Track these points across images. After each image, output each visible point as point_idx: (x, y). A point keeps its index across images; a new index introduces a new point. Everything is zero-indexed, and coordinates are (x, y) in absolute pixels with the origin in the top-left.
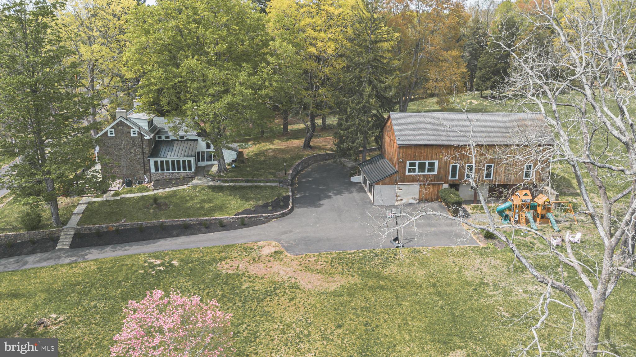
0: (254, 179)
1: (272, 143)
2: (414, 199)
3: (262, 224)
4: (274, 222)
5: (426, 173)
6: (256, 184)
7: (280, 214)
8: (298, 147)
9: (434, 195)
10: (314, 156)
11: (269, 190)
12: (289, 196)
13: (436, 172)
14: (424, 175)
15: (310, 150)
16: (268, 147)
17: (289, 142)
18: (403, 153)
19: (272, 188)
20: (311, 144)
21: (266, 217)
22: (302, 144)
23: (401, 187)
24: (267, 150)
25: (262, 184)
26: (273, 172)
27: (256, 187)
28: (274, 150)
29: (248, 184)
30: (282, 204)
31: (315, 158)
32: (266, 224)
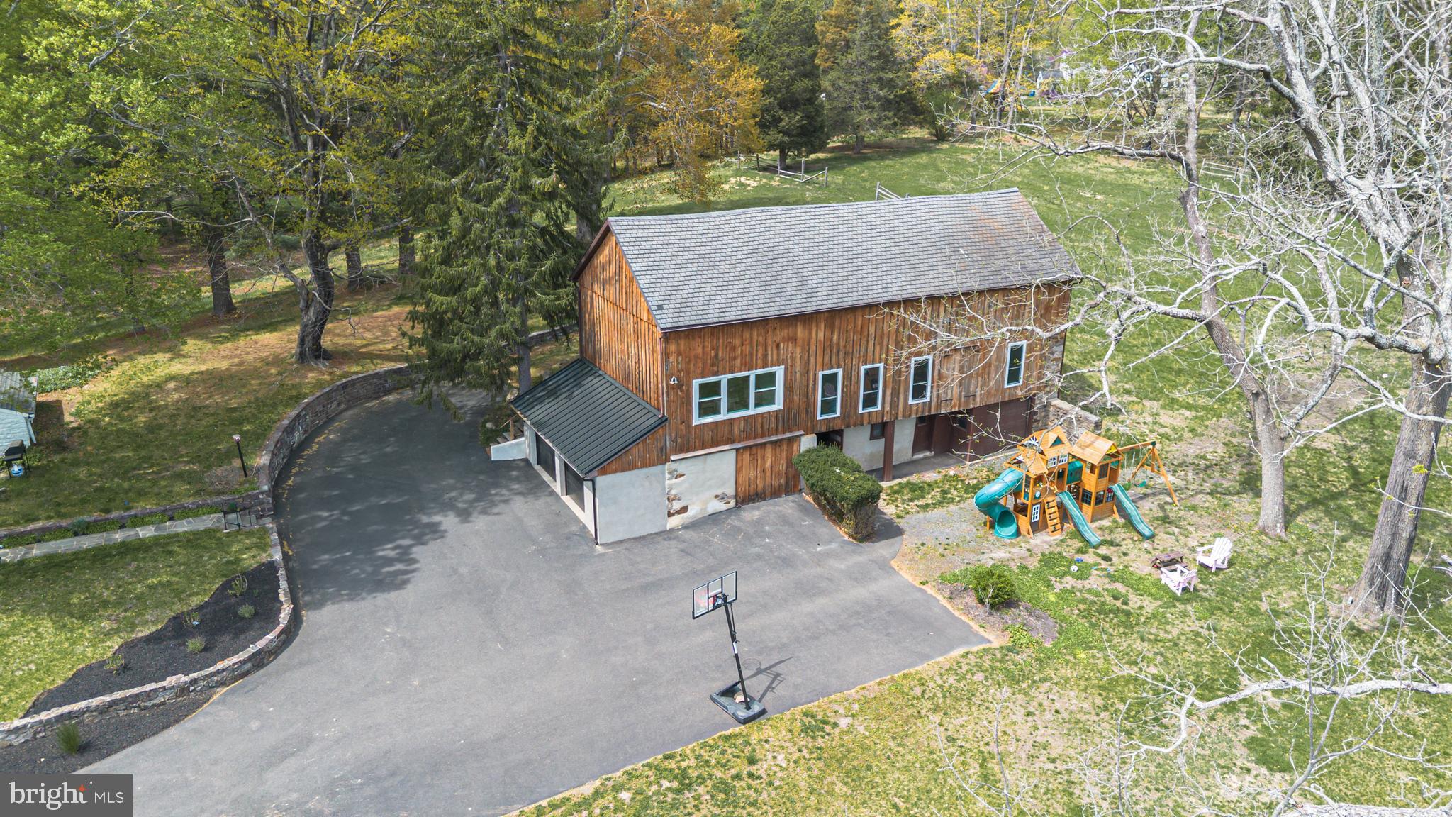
0: (114, 515)
1: (177, 355)
2: (721, 498)
3: (166, 726)
4: (222, 701)
5: (752, 411)
6: (119, 536)
7: (244, 662)
8: (277, 360)
9: (779, 474)
10: (344, 386)
11: (182, 554)
12: (272, 566)
13: (779, 405)
14: (746, 419)
15: (323, 365)
16: (160, 373)
17: (242, 342)
18: (679, 354)
19: (193, 541)
20: (326, 342)
21: (183, 690)
22: (294, 347)
23: (681, 467)
24: (159, 386)
25: (146, 532)
26: (190, 473)
27: (126, 549)
28: (186, 381)
29: (87, 542)
30: (246, 610)
31: (349, 393)
32: (189, 724)
